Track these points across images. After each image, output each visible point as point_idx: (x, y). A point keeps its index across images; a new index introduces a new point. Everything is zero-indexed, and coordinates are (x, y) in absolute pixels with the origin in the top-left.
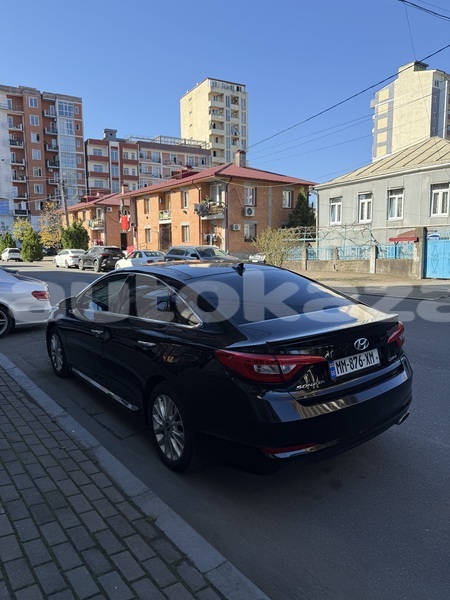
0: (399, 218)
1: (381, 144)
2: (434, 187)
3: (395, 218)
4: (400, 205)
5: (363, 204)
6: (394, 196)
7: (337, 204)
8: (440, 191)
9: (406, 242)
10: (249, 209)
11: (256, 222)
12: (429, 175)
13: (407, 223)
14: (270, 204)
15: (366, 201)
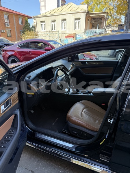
0: (65, 30)
1: (43, 6)
2: (76, 19)
3: (64, 30)
4: (65, 25)
5: (52, 24)
6: (63, 22)
7: (43, 24)
8: (77, 21)
9: (70, 38)
10: (7, 24)
11: (11, 29)
12: (74, 15)
13: (67, 32)
14: (15, 23)
15: (53, 23)
